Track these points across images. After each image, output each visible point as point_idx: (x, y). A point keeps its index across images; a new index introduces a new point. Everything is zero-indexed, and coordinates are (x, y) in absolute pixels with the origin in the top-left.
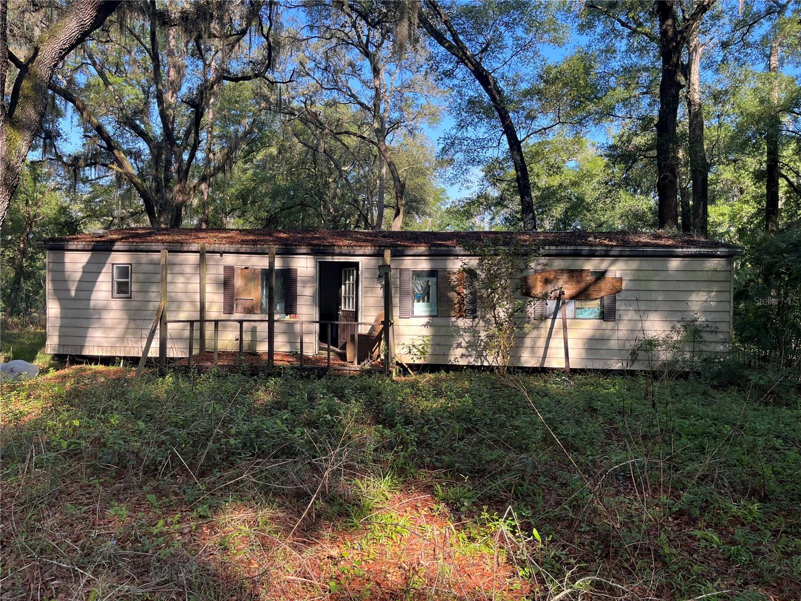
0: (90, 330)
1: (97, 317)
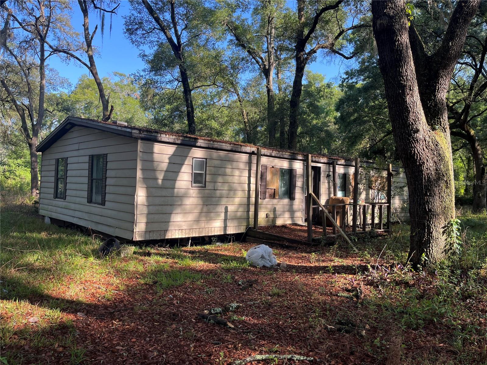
0: (173, 215)
1: (179, 203)
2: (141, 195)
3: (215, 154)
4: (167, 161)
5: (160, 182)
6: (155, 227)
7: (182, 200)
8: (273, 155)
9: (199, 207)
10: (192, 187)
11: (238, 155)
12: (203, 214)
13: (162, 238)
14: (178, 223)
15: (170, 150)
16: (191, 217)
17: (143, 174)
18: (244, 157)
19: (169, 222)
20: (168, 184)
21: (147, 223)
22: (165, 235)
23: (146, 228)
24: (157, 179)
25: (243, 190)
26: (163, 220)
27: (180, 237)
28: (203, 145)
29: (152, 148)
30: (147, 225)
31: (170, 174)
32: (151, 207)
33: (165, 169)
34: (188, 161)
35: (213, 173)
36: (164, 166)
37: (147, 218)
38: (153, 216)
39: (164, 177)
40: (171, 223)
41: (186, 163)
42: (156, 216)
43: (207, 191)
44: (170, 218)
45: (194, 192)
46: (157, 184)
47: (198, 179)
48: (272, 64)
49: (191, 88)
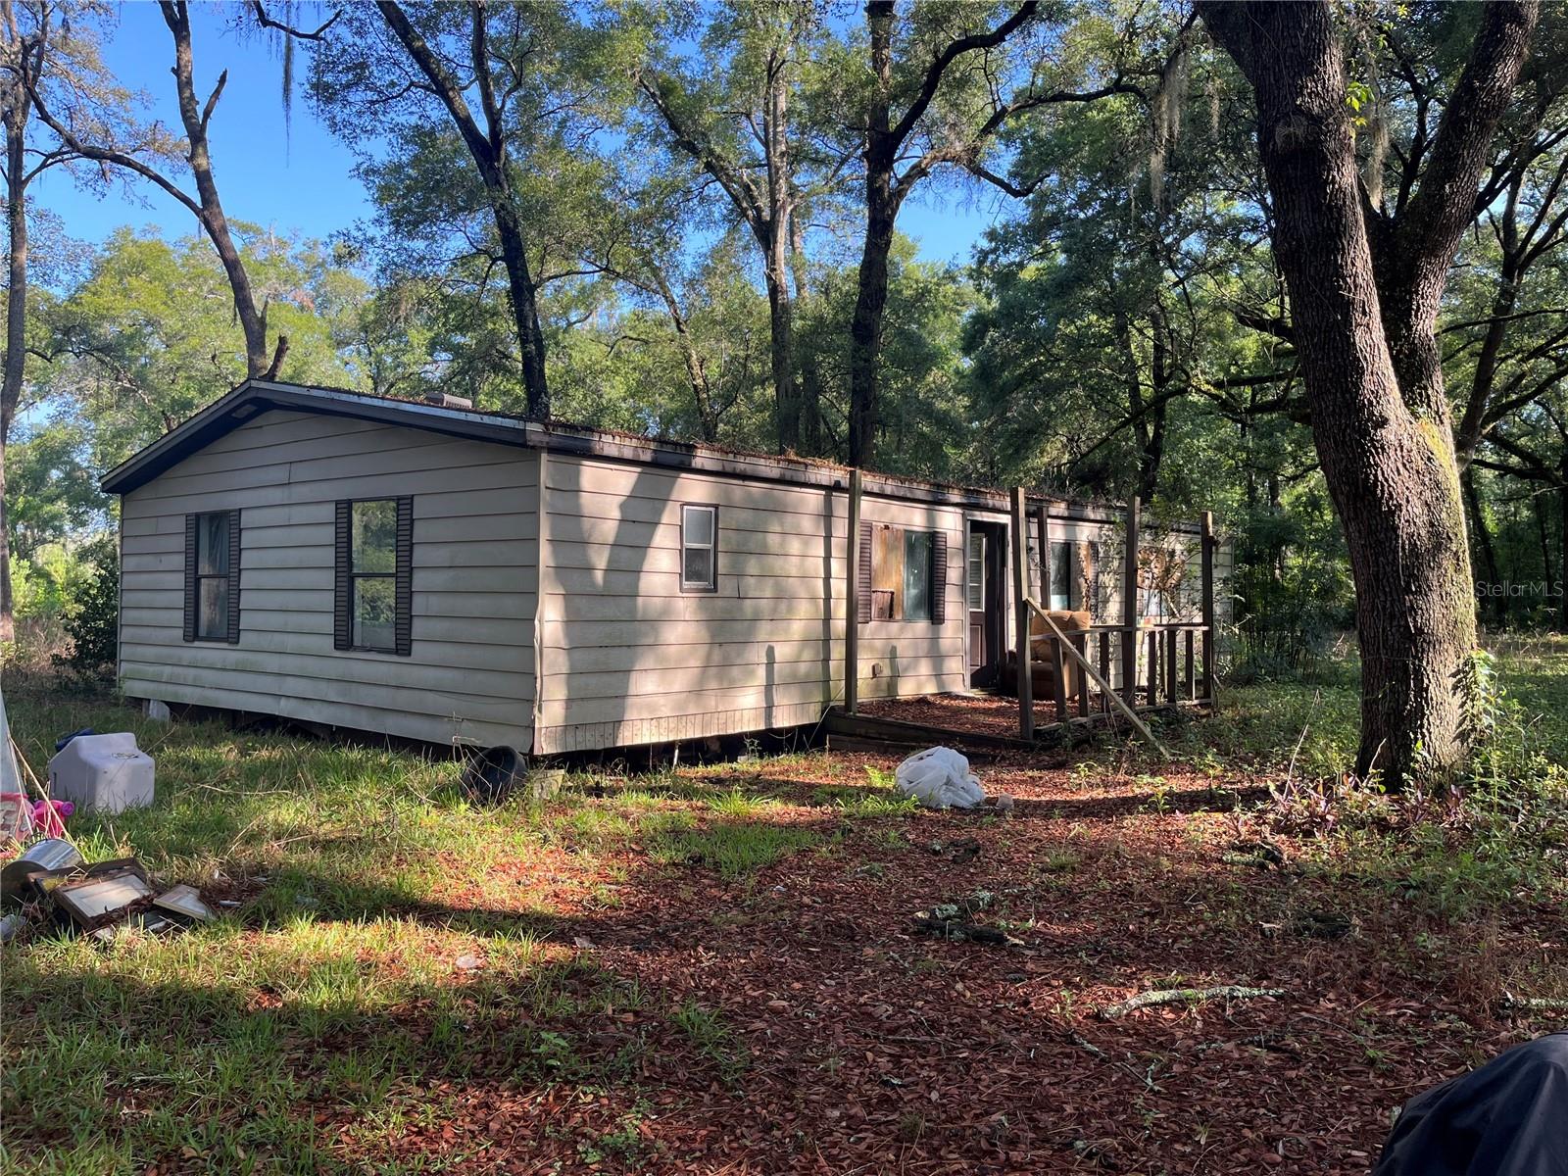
0: (634, 676)
1: (650, 641)
2: (550, 618)
3: (738, 490)
4: (616, 514)
5: (599, 576)
6: (592, 712)
7: (656, 632)
8: (888, 490)
9: (703, 650)
10: (681, 590)
11: (797, 494)
12: (712, 671)
13: (609, 745)
14: (648, 699)
15: (623, 480)
16: (681, 681)
17: (555, 553)
18: (813, 499)
19: (624, 697)
20: (621, 582)
21: (569, 702)
22: (615, 738)
23: (567, 717)
24: (591, 569)
25: (814, 598)
26: (611, 693)
27: (655, 740)
28: (709, 465)
29: (577, 475)
30: (567, 708)
31: (627, 553)
32: (578, 654)
33: (611, 540)
34: (670, 515)
35: (735, 549)
36: (609, 530)
37: (570, 688)
38: (583, 679)
39: (610, 561)
40: (630, 701)
41: (665, 519)
42: (593, 680)
43: (720, 603)
44: (626, 685)
45: (686, 606)
46: (593, 584)
47: (696, 566)
48: (783, 207)
49: (534, 280)
